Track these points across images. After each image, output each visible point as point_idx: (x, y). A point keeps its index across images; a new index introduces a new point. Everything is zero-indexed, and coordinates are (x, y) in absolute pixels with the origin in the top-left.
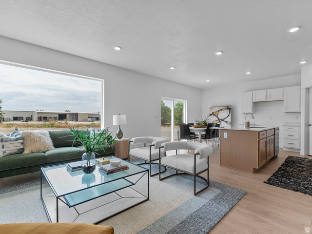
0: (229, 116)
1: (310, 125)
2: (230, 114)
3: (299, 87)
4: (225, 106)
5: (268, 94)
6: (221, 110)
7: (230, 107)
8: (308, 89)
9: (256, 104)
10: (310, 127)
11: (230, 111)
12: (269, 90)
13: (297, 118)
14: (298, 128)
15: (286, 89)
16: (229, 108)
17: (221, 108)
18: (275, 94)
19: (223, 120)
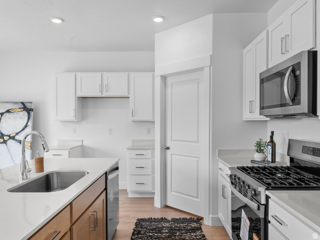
0: (26, 126)
1: (168, 148)
2: (30, 124)
3: (150, 74)
4: (16, 103)
5: (105, 83)
6: (8, 111)
7: (28, 106)
8: (164, 78)
9: (83, 101)
10: (168, 151)
11: (29, 114)
12: (105, 75)
13: (149, 131)
14: (150, 151)
15: (132, 75)
16: (27, 108)
17: (9, 106)
18: (116, 85)
19: (13, 138)
